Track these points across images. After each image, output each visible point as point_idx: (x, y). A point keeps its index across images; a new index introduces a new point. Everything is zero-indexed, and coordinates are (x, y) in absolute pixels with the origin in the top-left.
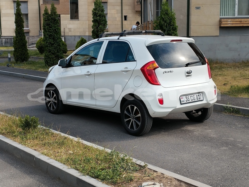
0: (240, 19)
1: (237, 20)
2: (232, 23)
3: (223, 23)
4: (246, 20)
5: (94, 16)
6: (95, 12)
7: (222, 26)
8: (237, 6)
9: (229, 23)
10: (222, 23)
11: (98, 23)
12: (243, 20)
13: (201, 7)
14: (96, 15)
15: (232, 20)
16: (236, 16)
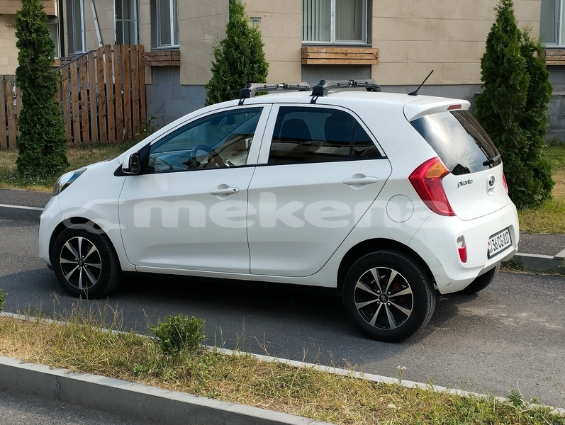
0: (345, 49)
1: (338, 50)
2: (328, 56)
3: (311, 56)
4: (355, 50)
5: (23, 30)
6: (26, 21)
7: (309, 62)
8: (333, 19)
9: (323, 56)
10: (308, 55)
11: (35, 50)
12: (349, 50)
13: (263, 17)
14: (28, 29)
15: (329, 50)
16: (333, 41)
